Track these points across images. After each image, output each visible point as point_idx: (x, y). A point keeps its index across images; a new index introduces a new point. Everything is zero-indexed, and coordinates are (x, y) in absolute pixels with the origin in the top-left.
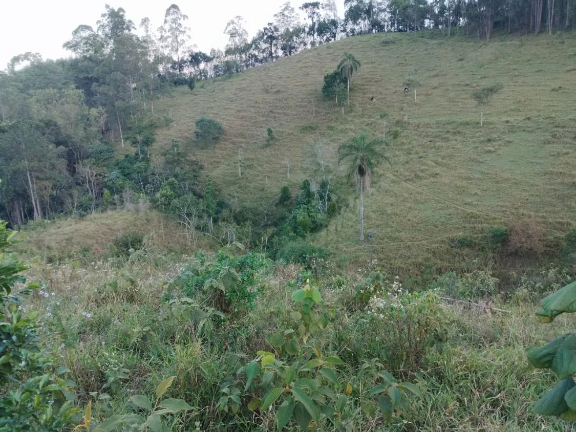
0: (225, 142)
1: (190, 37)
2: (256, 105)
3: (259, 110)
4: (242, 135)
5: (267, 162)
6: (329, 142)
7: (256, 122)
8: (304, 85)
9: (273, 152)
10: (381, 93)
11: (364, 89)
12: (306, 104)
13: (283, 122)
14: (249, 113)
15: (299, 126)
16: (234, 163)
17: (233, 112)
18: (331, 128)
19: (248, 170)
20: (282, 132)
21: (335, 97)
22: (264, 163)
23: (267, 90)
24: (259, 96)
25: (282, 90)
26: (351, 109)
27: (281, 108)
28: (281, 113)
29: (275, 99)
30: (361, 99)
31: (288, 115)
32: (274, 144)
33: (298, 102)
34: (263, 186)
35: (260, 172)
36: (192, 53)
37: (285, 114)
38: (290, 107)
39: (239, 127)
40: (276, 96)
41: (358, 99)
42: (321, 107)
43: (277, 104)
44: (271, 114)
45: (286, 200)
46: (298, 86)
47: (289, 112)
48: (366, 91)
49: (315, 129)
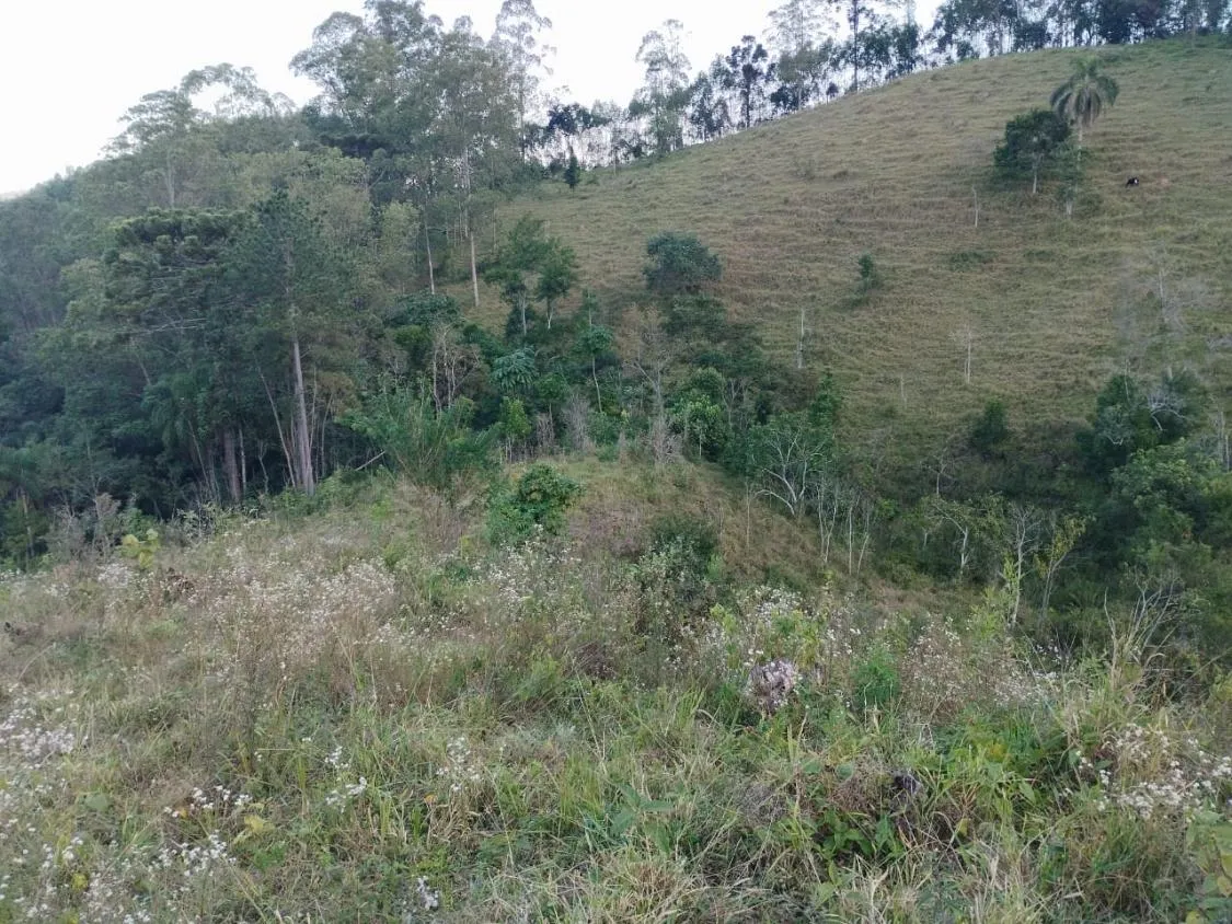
1: (550, 71)
2: (788, 209)
3: (802, 220)
4: (763, 280)
5: (869, 344)
6: (1054, 289)
7: (797, 248)
8: (915, 158)
9: (882, 319)
10: (1180, 167)
11: (1110, 159)
13: (886, 245)
14: (771, 227)
15: (938, 254)
17: (724, 226)
20: (894, 269)
21: (1030, 180)
22: (860, 346)
23: (808, 172)
24: (788, 186)
25: (852, 170)
26: (1092, 207)
27: (866, 212)
28: (870, 225)
29: (839, 193)
30: (1113, 183)
31: (894, 228)
32: (881, 299)
33: (916, 196)
34: (887, 405)
35: (860, 369)
36: (556, 108)
37: (883, 227)
38: (894, 210)
39: (752, 259)
40: (840, 187)
41: (1103, 183)
42: (993, 204)
43: (849, 205)
44: (838, 227)
45: (995, 441)
46: (895, 160)
47: (894, 220)
48: (1118, 162)
49: (991, 260)
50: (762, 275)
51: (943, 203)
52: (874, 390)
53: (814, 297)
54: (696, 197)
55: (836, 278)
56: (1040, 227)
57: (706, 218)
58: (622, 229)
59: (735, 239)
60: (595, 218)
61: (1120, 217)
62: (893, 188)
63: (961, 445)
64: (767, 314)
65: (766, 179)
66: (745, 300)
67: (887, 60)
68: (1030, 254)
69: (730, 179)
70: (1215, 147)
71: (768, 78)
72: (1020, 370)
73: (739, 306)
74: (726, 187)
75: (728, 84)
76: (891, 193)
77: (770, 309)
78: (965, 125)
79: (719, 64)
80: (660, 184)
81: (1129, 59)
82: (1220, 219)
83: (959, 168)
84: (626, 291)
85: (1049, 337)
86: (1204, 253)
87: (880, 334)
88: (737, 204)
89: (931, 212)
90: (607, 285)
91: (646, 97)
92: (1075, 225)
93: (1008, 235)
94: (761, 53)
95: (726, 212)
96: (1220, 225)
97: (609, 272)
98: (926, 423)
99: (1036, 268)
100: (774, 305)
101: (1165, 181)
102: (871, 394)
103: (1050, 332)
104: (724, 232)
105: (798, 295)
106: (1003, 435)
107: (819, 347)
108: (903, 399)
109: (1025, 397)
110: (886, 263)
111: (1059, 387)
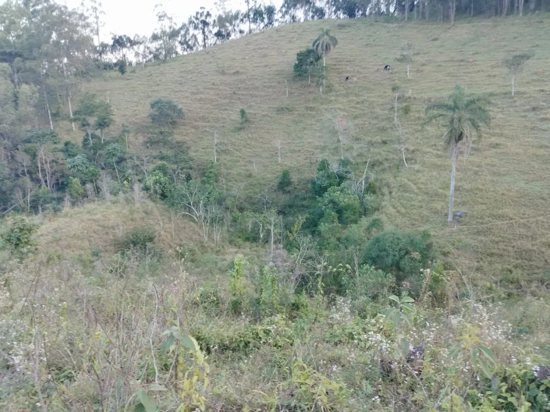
0: (184, 127)
2: (214, 87)
3: (220, 92)
4: (203, 119)
5: (244, 146)
6: (314, 123)
7: (218, 105)
8: (266, 66)
9: (250, 135)
10: (360, 73)
11: (337, 69)
12: (275, 84)
13: (253, 104)
15: (273, 108)
16: (203, 148)
17: (187, 94)
18: (312, 109)
19: (224, 156)
20: (255, 114)
21: (308, 77)
22: (241, 147)
23: (223, 71)
24: (215, 77)
25: (241, 71)
26: (330, 89)
27: (245, 89)
28: (247, 95)
29: (235, 81)
30: (338, 79)
31: (256, 96)
32: (249, 127)
33: (265, 83)
34: (249, 172)
35: (240, 157)
36: (115, 36)
37: (252, 96)
38: (256, 88)
39: (199, 110)
40: (236, 78)
41: (334, 79)
42: (294, 87)
43: (239, 86)
44: (234, 95)
45: (287, 186)
46: (258, 67)
47: (256, 93)
48: (340, 70)
49: (293, 110)
50: (203, 117)
51: (275, 86)
52: (245, 166)
53: (224, 126)
54: (176, 81)
55: (233, 118)
56: (311, 96)
57: (180, 91)
58: (143, 94)
59: (192, 100)
60: (132, 89)
61: (339, 93)
62: (256, 79)
63: (275, 188)
64: (205, 134)
65: (206, 73)
66: (196, 128)
67: (262, 21)
68: (307, 108)
69: (191, 73)
70: (372, 65)
71: (214, 26)
72: (299, 156)
73: (193, 130)
74: (189, 77)
75: (196, 28)
76: (256, 81)
77: (206, 131)
78: (286, 52)
79: (191, 18)
80: (162, 74)
81: (350, 26)
82: (372, 95)
83: (283, 71)
84: (144, 124)
85: (309, 143)
86: (365, 108)
87: (249, 142)
88: (193, 84)
89: (270, 90)
90: (136, 121)
91: (158, 32)
92: (323, 96)
93: (300, 100)
94: (208, 14)
95: (189, 88)
96: (371, 97)
97: (137, 115)
98: (263, 179)
99: (309, 114)
100: (207, 129)
101: (355, 79)
102: (243, 168)
103: (310, 140)
104: (187, 97)
105: (218, 125)
106: (289, 183)
107: (224, 148)
108: (255, 169)
109: (299, 168)
110: (252, 111)
111: (311, 163)
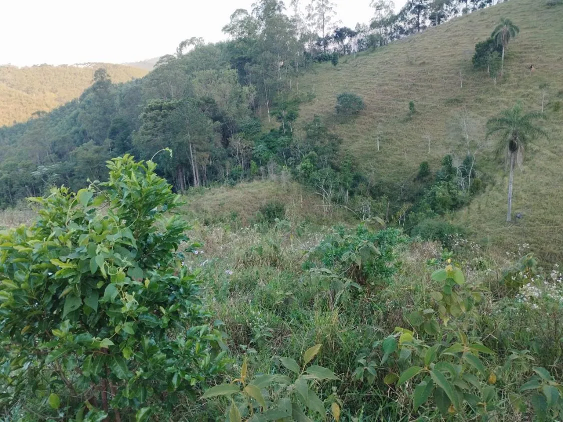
0: (364, 117)
1: (335, 13)
2: (399, 79)
3: (402, 84)
4: (382, 109)
5: (406, 137)
7: (397, 96)
8: (452, 55)
9: (414, 127)
10: (541, 61)
11: (521, 57)
12: (452, 75)
13: (427, 95)
14: (391, 87)
15: (443, 99)
16: (373, 137)
17: (375, 86)
18: (480, 101)
19: (387, 145)
20: (425, 106)
21: (487, 67)
23: (411, 62)
24: (402, 69)
25: (427, 61)
26: (505, 79)
27: (425, 80)
28: (425, 86)
29: (419, 72)
30: (517, 68)
31: (432, 88)
32: (416, 118)
33: (445, 73)
34: (401, 161)
35: (399, 147)
37: (429, 87)
38: (434, 80)
39: (379, 101)
40: (420, 69)
41: (514, 68)
42: (472, 77)
43: (421, 77)
44: (414, 87)
46: (445, 56)
47: (433, 84)
48: (524, 59)
49: (462, 102)
53: (396, 117)
55: (405, 109)
56: (485, 87)
59: (376, 91)
61: (511, 84)
62: (438, 70)
64: (379, 123)
65: (397, 64)
68: (477, 99)
73: (371, 120)
76: (437, 72)
84: (332, 113)
87: (411, 132)
88: (383, 76)
89: (447, 81)
92: (495, 87)
93: (472, 91)
95: (378, 80)
99: (476, 106)
102: (398, 156)
104: (374, 89)
105: (391, 116)
107: (389, 138)
108: (405, 158)
110: (423, 103)
